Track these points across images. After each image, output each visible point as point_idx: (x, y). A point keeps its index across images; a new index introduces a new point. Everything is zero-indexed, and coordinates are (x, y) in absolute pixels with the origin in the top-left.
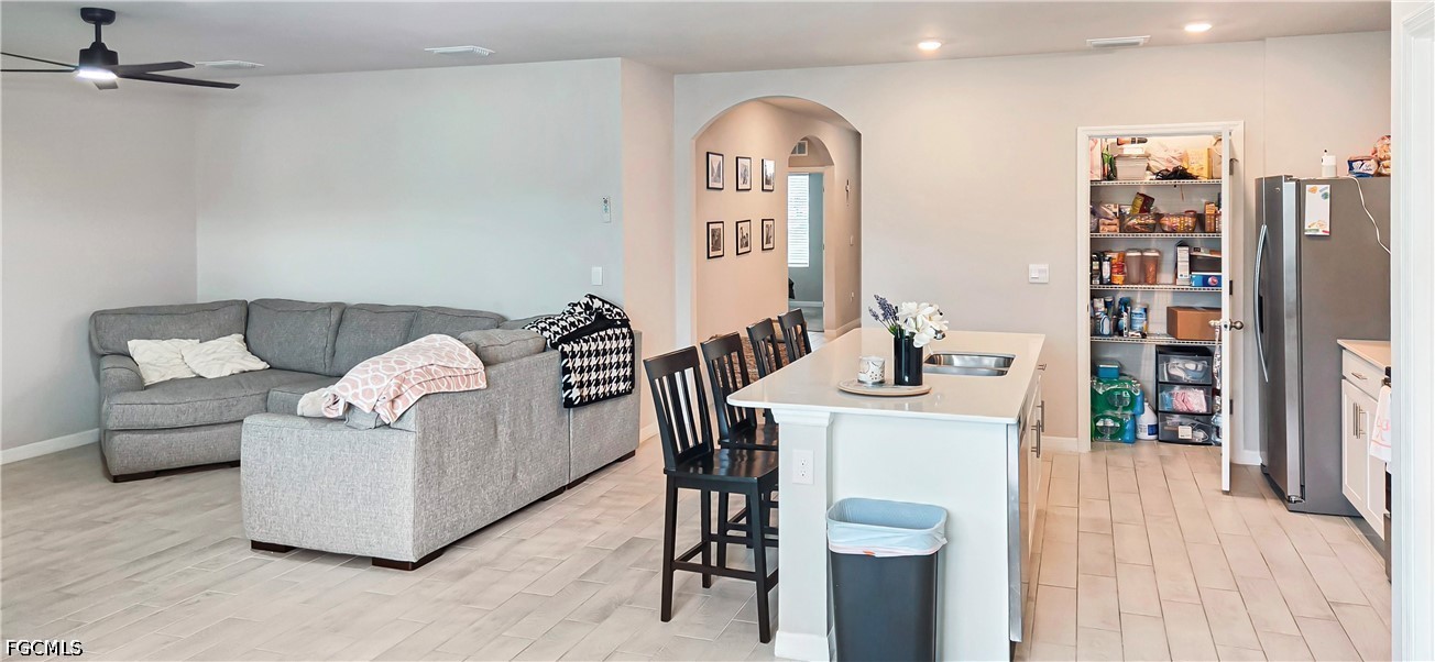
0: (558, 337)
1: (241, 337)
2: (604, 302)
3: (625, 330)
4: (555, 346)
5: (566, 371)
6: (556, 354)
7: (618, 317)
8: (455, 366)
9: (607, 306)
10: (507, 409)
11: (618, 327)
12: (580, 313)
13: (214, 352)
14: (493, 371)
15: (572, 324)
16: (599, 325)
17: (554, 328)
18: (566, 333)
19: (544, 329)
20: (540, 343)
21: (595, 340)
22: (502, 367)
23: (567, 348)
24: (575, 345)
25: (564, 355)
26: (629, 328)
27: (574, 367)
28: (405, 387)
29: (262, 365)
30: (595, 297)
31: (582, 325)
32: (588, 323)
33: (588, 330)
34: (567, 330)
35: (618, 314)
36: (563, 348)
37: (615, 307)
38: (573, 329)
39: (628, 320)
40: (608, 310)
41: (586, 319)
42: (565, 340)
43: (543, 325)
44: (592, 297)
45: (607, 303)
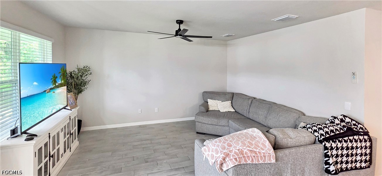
0: (323, 137)
1: (231, 102)
2: (352, 120)
3: (366, 137)
4: (321, 142)
5: (326, 156)
6: (321, 146)
7: (361, 130)
8: (257, 150)
9: (354, 122)
10: (289, 171)
11: (361, 135)
12: (337, 124)
13: (224, 105)
14: (280, 153)
15: (332, 131)
16: (349, 133)
17: (321, 132)
18: (328, 136)
19: (315, 131)
20: (312, 138)
21: (346, 141)
22: (287, 151)
23: (328, 145)
24: (333, 144)
25: (326, 148)
26: (369, 136)
27: (332, 155)
28: (227, 160)
29: (233, 110)
30: (347, 117)
31: (338, 132)
32: (342, 131)
33: (342, 135)
34: (328, 134)
35: (361, 128)
36: (325, 144)
37: (359, 124)
38: (332, 134)
39: (368, 132)
40: (354, 125)
41: (340, 129)
42: (327, 140)
43: (315, 128)
44: (344, 116)
45: (354, 120)
